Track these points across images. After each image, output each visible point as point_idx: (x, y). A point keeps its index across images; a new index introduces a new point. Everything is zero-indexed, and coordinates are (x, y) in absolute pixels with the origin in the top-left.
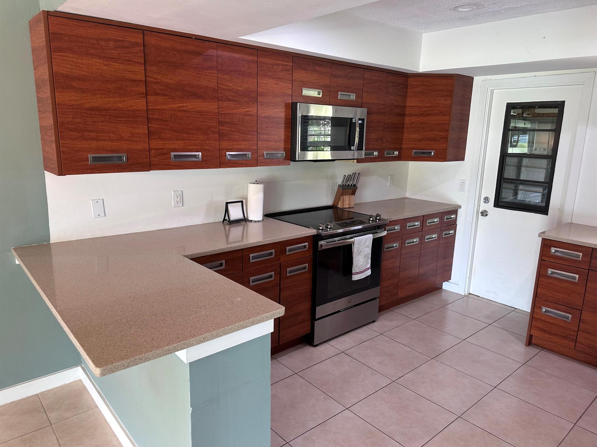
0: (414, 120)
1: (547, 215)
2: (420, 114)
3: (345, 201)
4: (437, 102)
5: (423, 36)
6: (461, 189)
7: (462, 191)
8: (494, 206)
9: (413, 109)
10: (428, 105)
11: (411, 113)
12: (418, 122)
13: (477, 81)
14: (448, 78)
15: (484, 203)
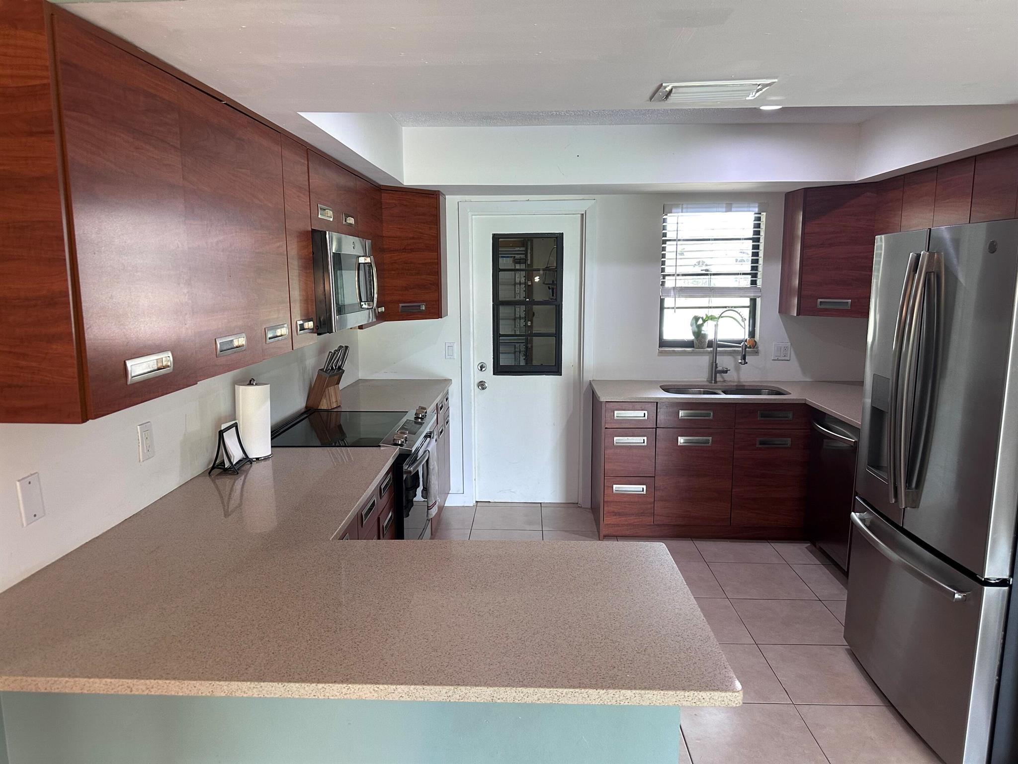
0: (396, 259)
1: (561, 375)
2: (402, 248)
3: (332, 396)
4: (420, 230)
5: (403, 130)
6: (448, 355)
7: (450, 358)
8: (494, 374)
9: (393, 241)
10: (411, 236)
11: (390, 246)
12: (401, 260)
13: (450, 203)
14: (430, 195)
15: (480, 372)
